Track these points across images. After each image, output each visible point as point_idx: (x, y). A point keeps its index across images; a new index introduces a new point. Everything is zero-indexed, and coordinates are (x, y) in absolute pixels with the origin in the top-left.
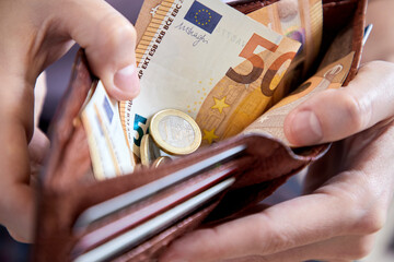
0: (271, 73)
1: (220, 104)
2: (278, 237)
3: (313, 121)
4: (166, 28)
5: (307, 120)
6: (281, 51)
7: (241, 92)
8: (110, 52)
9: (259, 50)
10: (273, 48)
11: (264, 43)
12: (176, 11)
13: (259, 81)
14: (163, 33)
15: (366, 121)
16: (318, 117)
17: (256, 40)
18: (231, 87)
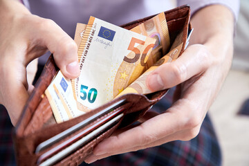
0: (144, 55)
1: (124, 75)
2: (148, 137)
3: (159, 79)
4: (90, 41)
5: (156, 78)
6: (147, 44)
7: (132, 67)
8: (64, 55)
9: (136, 45)
10: (143, 43)
11: (138, 41)
12: (93, 33)
13: (139, 60)
14: (89, 44)
15: (184, 77)
16: (161, 77)
17: (134, 40)
18: (127, 66)
